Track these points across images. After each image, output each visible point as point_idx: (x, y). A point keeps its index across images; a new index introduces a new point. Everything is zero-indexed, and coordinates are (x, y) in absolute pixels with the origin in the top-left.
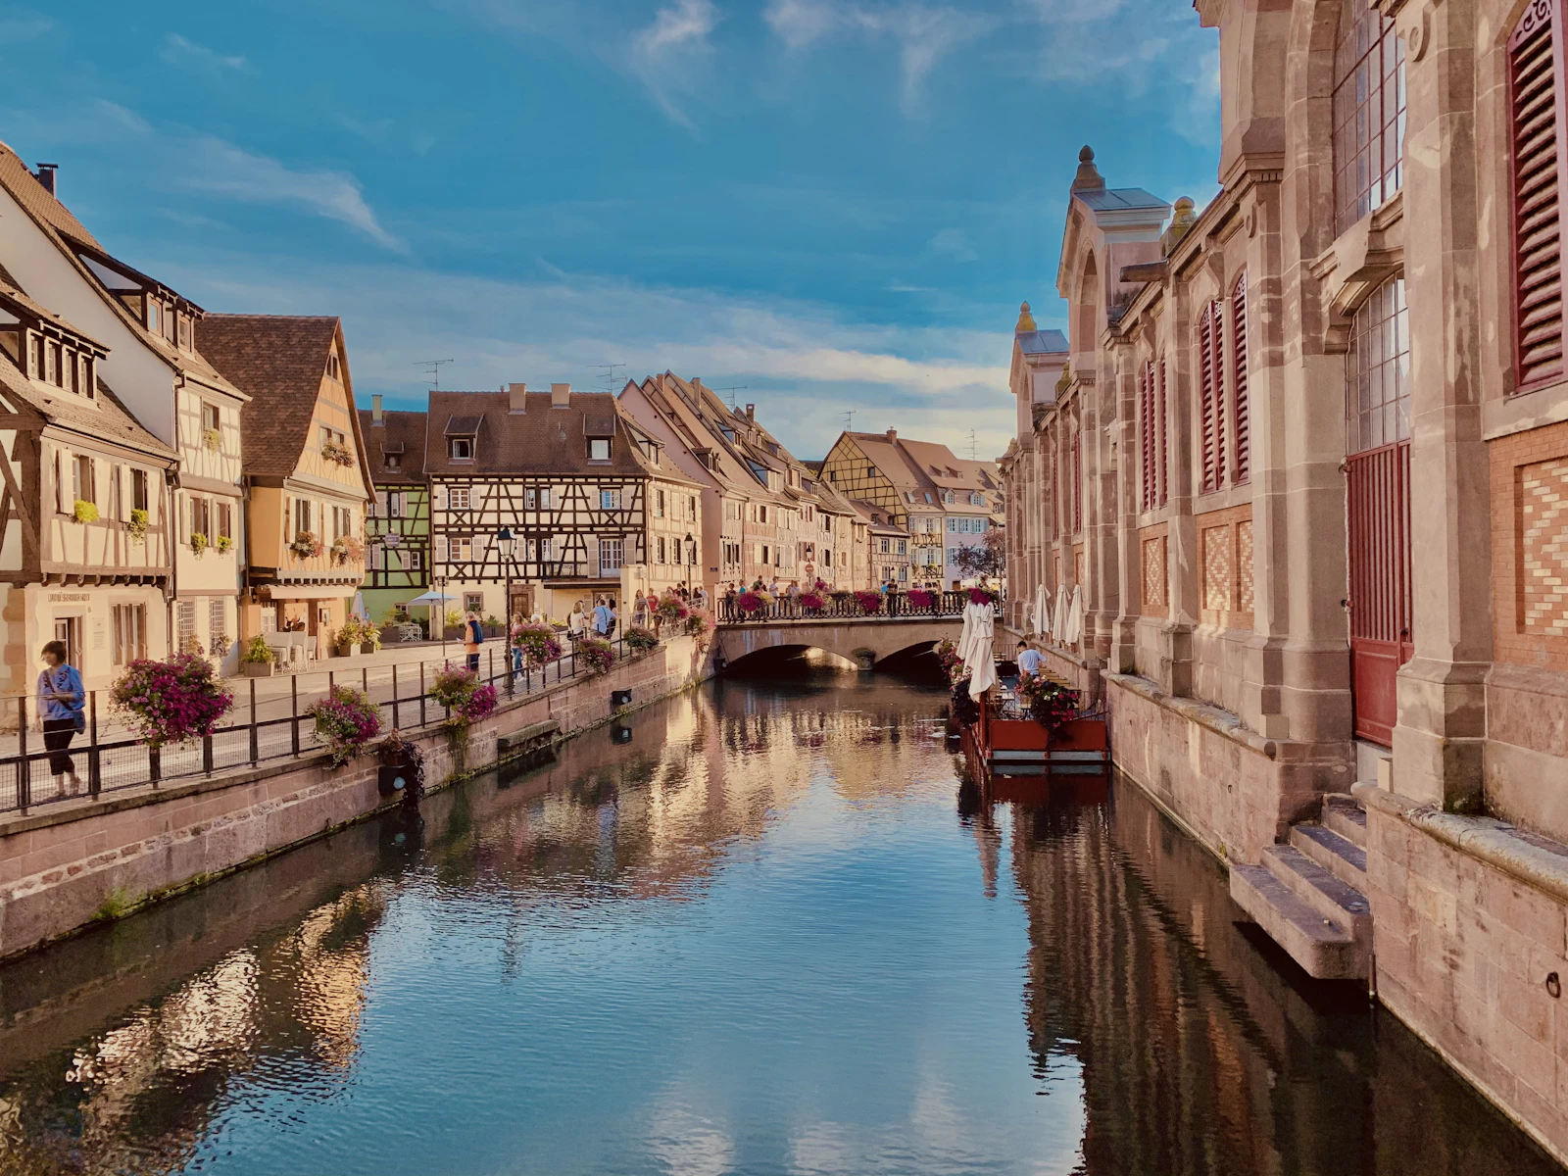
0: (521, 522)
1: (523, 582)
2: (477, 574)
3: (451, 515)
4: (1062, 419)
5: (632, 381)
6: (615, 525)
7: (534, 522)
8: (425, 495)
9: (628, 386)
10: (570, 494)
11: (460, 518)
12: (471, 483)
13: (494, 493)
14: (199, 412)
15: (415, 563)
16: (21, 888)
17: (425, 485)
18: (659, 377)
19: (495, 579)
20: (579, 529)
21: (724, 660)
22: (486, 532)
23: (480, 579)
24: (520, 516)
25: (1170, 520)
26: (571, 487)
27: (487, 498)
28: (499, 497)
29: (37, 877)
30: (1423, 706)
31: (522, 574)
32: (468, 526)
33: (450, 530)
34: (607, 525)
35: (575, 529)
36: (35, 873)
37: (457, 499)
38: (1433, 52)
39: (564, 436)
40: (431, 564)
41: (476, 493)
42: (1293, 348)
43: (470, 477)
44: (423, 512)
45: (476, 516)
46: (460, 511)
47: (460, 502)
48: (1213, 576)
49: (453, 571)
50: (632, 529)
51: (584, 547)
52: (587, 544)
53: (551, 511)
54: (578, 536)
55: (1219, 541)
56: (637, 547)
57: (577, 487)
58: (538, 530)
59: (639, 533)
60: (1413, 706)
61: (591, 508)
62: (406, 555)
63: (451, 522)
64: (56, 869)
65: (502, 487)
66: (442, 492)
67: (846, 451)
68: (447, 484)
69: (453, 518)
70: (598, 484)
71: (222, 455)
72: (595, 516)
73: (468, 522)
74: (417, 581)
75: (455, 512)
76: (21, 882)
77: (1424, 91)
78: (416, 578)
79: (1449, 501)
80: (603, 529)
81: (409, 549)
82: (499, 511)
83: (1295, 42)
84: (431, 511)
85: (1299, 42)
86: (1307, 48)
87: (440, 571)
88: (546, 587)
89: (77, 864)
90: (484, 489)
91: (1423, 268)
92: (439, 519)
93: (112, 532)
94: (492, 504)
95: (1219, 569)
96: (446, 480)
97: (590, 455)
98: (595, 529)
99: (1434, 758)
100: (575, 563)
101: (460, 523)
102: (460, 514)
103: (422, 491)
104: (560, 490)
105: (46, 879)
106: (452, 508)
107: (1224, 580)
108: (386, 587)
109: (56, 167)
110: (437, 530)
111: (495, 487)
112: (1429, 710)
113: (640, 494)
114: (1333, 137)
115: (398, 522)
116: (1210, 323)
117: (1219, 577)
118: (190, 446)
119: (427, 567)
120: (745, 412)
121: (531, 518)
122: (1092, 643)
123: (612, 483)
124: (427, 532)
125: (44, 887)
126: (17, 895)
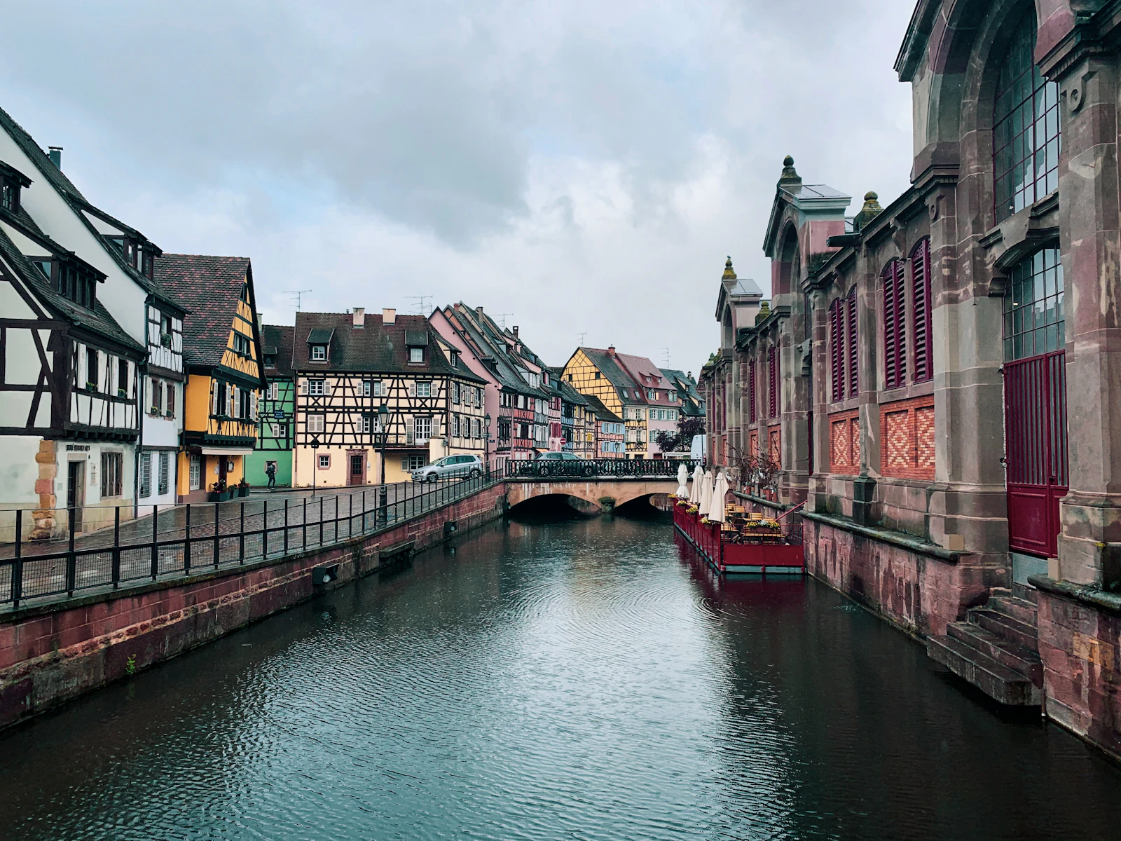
0: (360, 405)
1: (360, 447)
2: (327, 441)
3: (310, 399)
4: (761, 340)
5: (438, 309)
6: (426, 408)
7: (369, 405)
8: (291, 385)
9: (435, 311)
10: (395, 385)
11: (316, 401)
12: (325, 377)
13: (341, 384)
14: (159, 321)
15: (283, 433)
16: (115, 637)
17: (291, 378)
18: (456, 305)
19: (340, 445)
20: (401, 411)
21: (509, 504)
22: (334, 412)
23: (329, 444)
24: (359, 400)
25: (861, 407)
26: (396, 381)
27: (336, 387)
28: (344, 387)
29: (124, 630)
30: (1085, 523)
31: (359, 442)
32: (322, 407)
33: (309, 409)
34: (420, 408)
35: (398, 411)
36: (123, 627)
37: (314, 388)
38: (1089, 105)
39: (391, 345)
40: (294, 433)
41: (328, 383)
42: (966, 292)
43: (325, 372)
44: (290, 396)
45: (328, 400)
46: (316, 396)
47: (317, 390)
48: (894, 445)
49: (310, 439)
50: (438, 411)
51: (404, 424)
52: (406, 421)
53: (381, 398)
54: (400, 415)
55: (899, 421)
56: (442, 424)
57: (400, 381)
58: (372, 411)
59: (442, 414)
60: (1078, 523)
61: (410, 396)
62: (276, 427)
63: (310, 404)
64: (134, 626)
65: (347, 380)
66: (304, 383)
67: (580, 360)
68: (308, 377)
69: (311, 401)
70: (415, 379)
71: (172, 352)
72: (412, 401)
73: (322, 404)
74: (283, 446)
75: (313, 397)
76: (114, 634)
77: (1081, 130)
78: (283, 444)
79: (1102, 390)
80: (417, 411)
81: (278, 423)
82: (344, 397)
83: (969, 93)
84: (295, 396)
85: (971, 94)
86: (977, 98)
87: (301, 439)
88: (376, 451)
89: (146, 622)
90: (334, 381)
91: (1081, 241)
92: (302, 401)
93: (106, 402)
94: (339, 392)
95: (899, 440)
96: (307, 374)
97: (410, 359)
98: (412, 411)
99: (1095, 556)
100: (397, 434)
101: (316, 404)
102: (316, 398)
103: (289, 382)
104: (388, 382)
105: (129, 632)
106: (311, 394)
107: (903, 447)
108: (261, 449)
109: (62, 149)
110: (300, 409)
111: (342, 380)
112: (1090, 526)
113: (444, 386)
114: (994, 155)
115: (271, 403)
116: (893, 275)
117: (899, 445)
118: (153, 345)
119: (291, 435)
120: (512, 332)
121: (367, 402)
122: (787, 493)
123: (424, 378)
124: (291, 411)
125: (127, 638)
126: (113, 642)
